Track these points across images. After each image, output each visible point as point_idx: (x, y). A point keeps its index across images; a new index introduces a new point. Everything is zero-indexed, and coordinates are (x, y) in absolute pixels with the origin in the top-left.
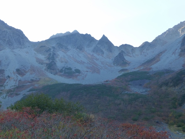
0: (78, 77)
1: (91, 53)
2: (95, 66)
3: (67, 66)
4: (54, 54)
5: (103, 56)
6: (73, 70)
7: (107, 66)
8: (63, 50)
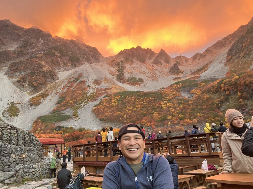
0: (141, 85)
1: (152, 65)
2: (154, 75)
3: (132, 76)
4: (122, 67)
5: (161, 67)
6: (137, 79)
7: (164, 75)
8: (129, 63)
